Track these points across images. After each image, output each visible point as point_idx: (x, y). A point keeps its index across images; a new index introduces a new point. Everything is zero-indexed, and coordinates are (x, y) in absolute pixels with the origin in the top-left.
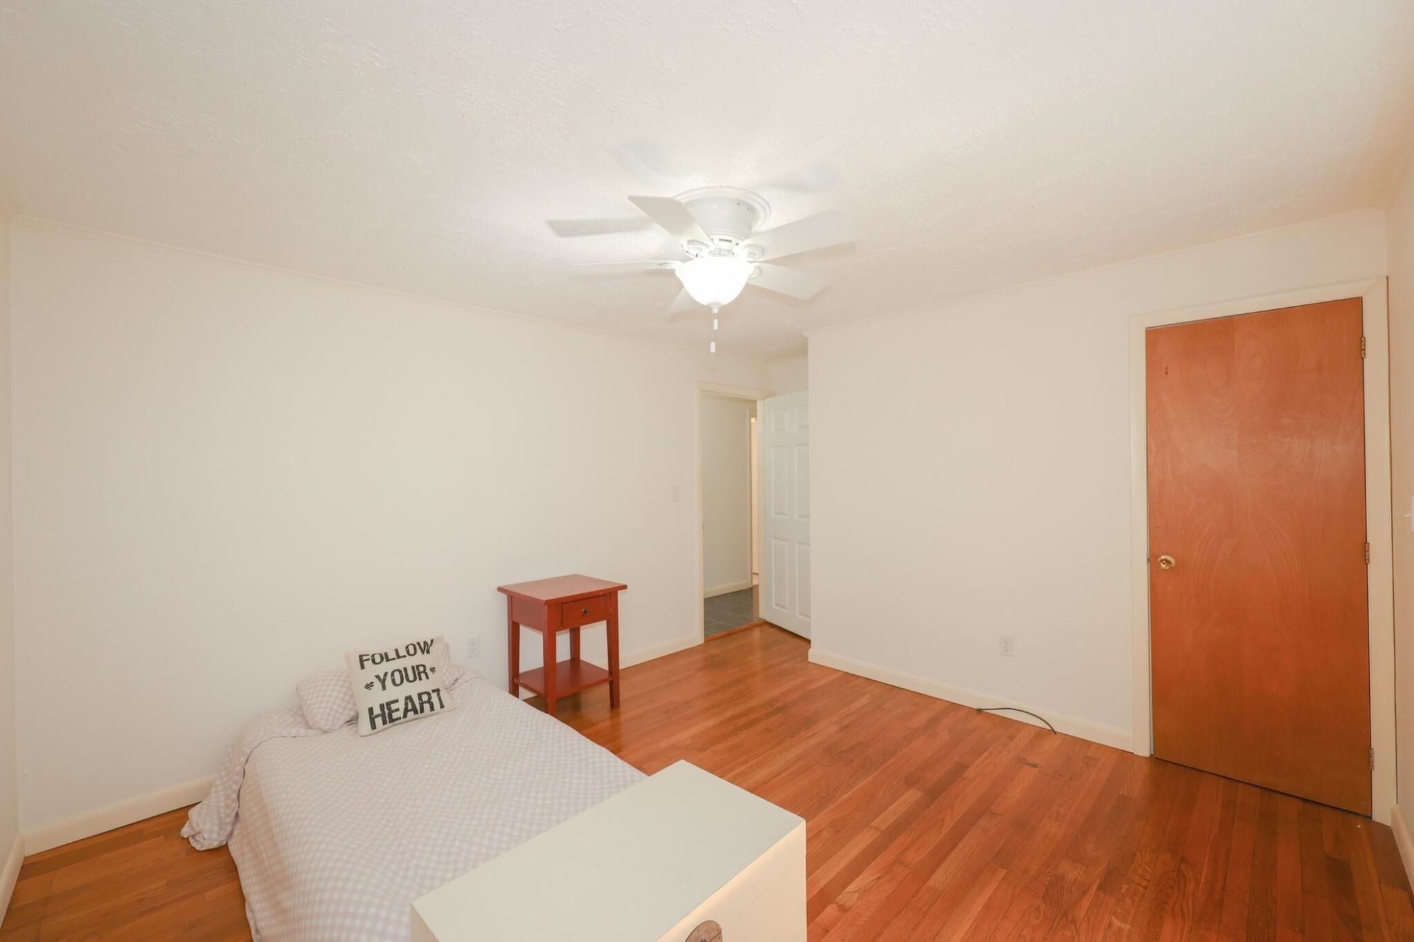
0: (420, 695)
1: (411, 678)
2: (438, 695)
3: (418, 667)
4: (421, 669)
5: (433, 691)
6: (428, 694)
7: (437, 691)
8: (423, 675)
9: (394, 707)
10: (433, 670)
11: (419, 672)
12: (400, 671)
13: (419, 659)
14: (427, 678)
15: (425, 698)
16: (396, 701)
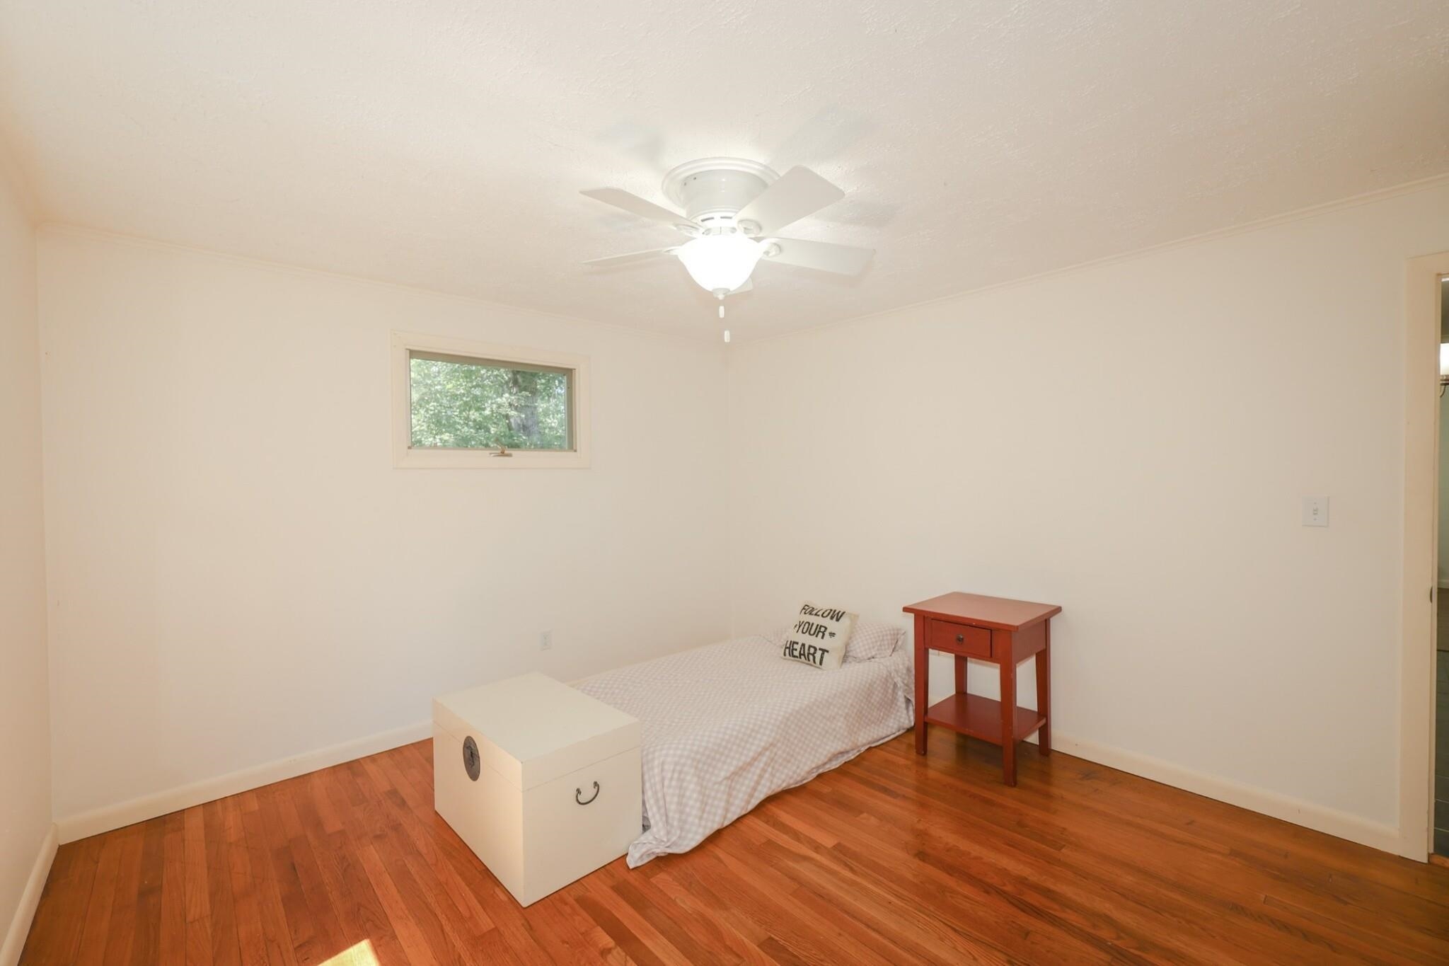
0: (810, 647)
1: (812, 632)
2: (823, 654)
3: (821, 626)
4: (823, 629)
5: (820, 649)
6: (815, 649)
7: (824, 651)
8: (821, 634)
9: (795, 646)
10: (832, 634)
11: (820, 631)
12: (809, 623)
13: (826, 622)
14: (823, 638)
15: (812, 650)
16: (797, 643)
